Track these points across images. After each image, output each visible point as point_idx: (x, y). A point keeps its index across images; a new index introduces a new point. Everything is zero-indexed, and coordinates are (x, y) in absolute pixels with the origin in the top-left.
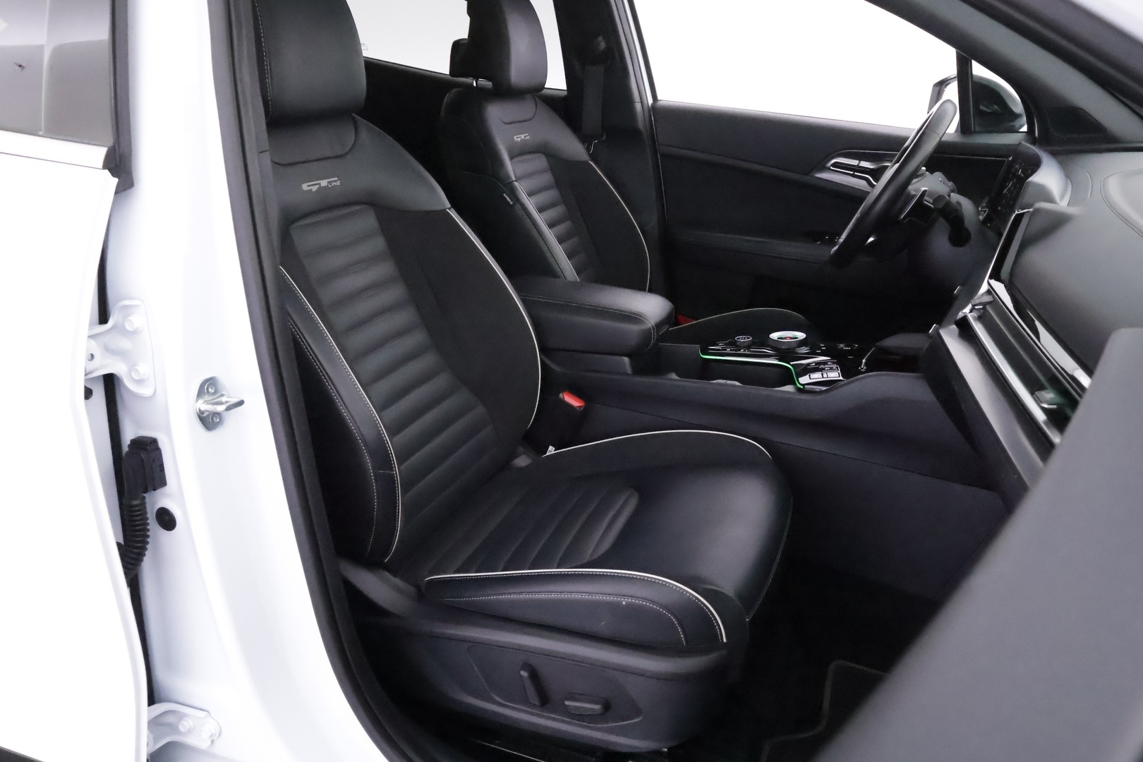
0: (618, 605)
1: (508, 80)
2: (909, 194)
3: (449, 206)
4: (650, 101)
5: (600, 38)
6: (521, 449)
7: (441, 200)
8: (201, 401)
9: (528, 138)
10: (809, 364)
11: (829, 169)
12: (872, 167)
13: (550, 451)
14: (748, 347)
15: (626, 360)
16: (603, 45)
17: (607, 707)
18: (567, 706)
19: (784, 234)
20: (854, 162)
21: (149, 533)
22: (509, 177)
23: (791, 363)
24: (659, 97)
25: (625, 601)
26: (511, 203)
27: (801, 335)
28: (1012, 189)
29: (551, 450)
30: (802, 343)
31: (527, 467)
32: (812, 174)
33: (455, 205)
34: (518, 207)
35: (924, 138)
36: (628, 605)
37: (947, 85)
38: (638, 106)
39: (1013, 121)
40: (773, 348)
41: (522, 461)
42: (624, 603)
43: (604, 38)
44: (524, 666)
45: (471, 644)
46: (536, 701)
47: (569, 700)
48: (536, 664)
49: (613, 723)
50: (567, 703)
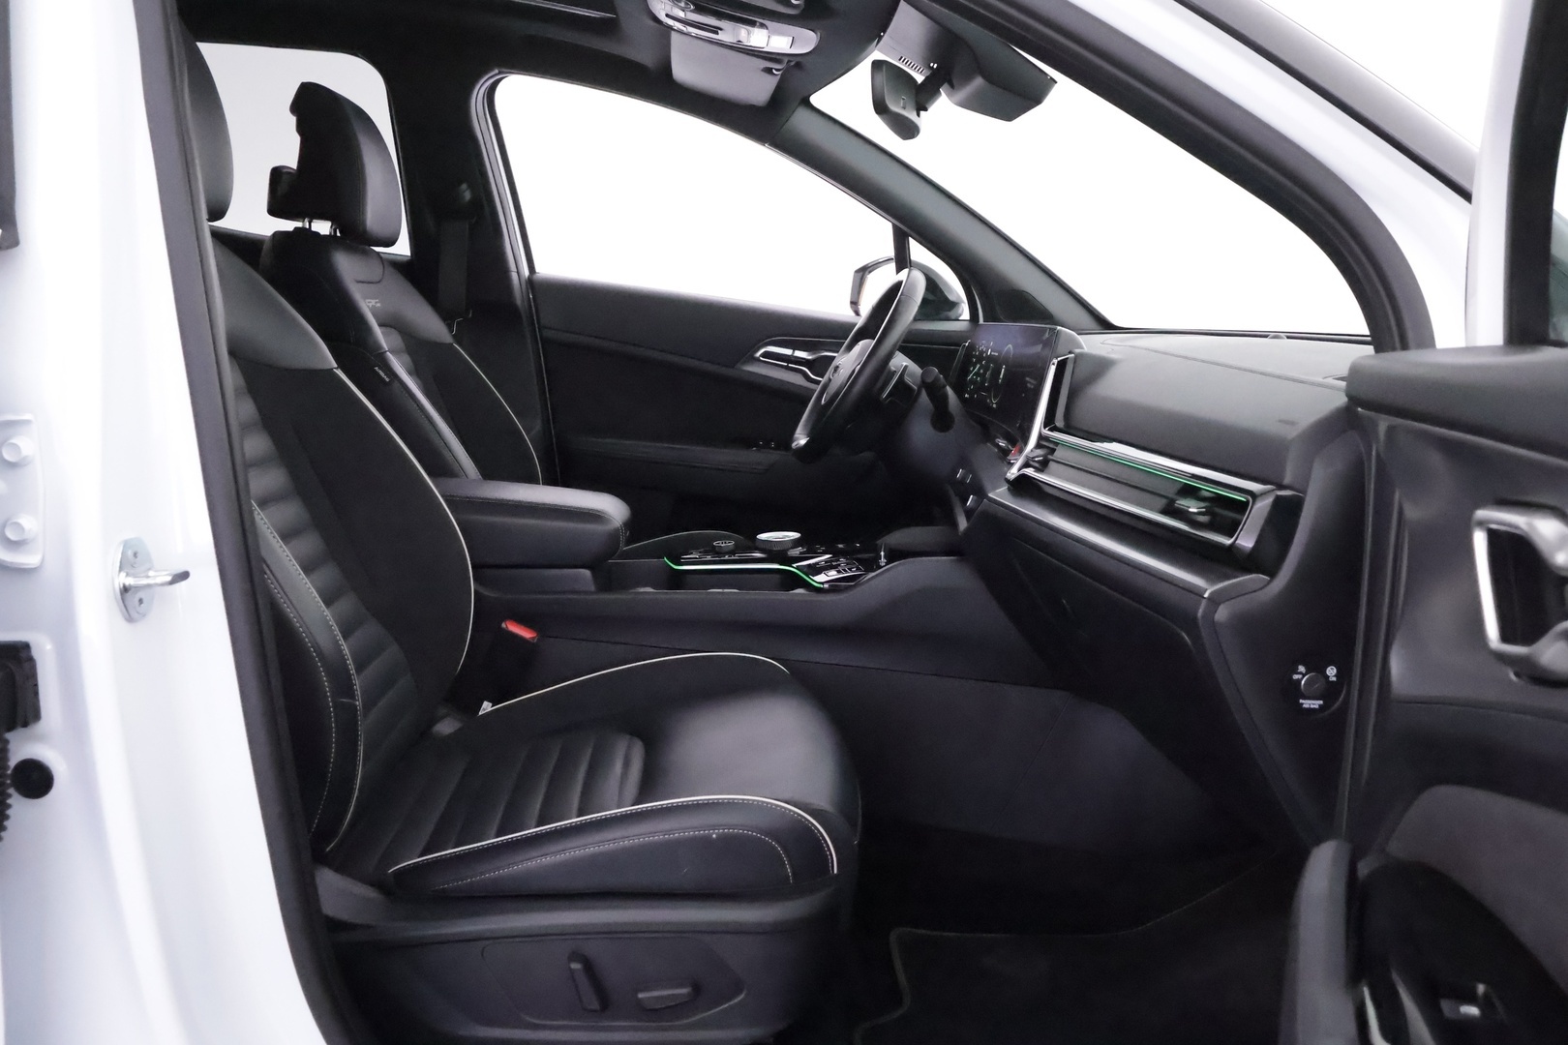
0: (707, 839)
1: (364, 222)
2: (890, 370)
3: (336, 366)
4: (526, 272)
5: (464, 186)
6: (442, 711)
7: (325, 357)
8: (123, 574)
9: (379, 305)
10: (817, 563)
11: (758, 360)
12: (810, 358)
13: (484, 710)
14: (732, 553)
15: (587, 573)
16: (468, 195)
17: (697, 989)
18: (642, 998)
19: (707, 440)
20: (788, 352)
21: (9, 801)
22: (380, 347)
23: (794, 565)
24: (538, 269)
25: (716, 834)
26: (387, 380)
27: (794, 535)
28: (982, 371)
29: (487, 707)
30: (796, 543)
31: (455, 733)
32: (738, 365)
33: (341, 366)
34: (396, 384)
35: (900, 308)
36: (719, 837)
37: (870, 272)
38: (514, 276)
39: (950, 310)
40: (762, 551)
41: (446, 727)
42: (714, 836)
43: (469, 187)
44: (575, 956)
45: (487, 942)
46: (596, 1005)
47: (642, 991)
48: (592, 949)
49: (706, 1012)
50: (640, 996)
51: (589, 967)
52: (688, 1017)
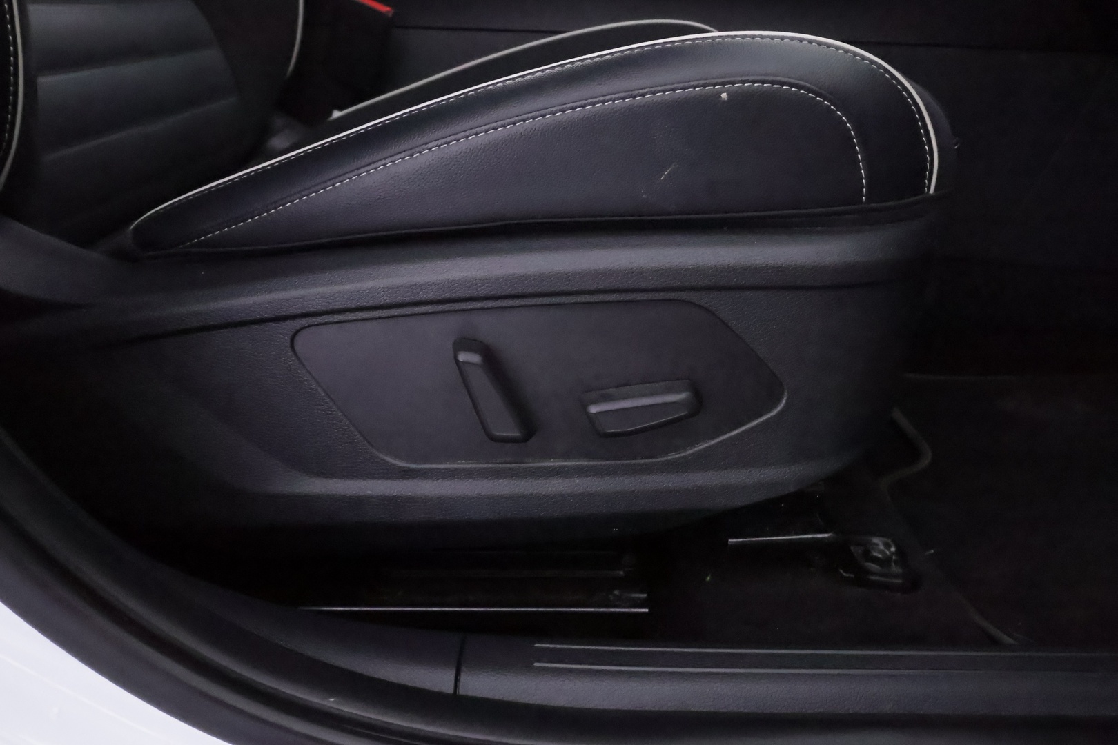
0: (710, 103)
17: (699, 402)
18: (596, 413)
25: (728, 91)
42: (724, 96)
44: (464, 343)
45: (297, 324)
46: (511, 431)
47: (595, 402)
48: (489, 327)
49: (713, 439)
50: (593, 409)
51: (493, 362)
52: (677, 449)
